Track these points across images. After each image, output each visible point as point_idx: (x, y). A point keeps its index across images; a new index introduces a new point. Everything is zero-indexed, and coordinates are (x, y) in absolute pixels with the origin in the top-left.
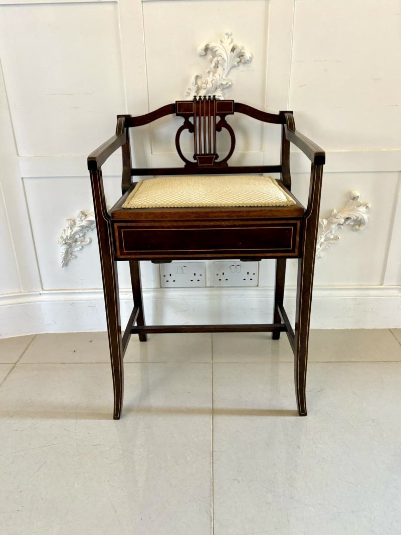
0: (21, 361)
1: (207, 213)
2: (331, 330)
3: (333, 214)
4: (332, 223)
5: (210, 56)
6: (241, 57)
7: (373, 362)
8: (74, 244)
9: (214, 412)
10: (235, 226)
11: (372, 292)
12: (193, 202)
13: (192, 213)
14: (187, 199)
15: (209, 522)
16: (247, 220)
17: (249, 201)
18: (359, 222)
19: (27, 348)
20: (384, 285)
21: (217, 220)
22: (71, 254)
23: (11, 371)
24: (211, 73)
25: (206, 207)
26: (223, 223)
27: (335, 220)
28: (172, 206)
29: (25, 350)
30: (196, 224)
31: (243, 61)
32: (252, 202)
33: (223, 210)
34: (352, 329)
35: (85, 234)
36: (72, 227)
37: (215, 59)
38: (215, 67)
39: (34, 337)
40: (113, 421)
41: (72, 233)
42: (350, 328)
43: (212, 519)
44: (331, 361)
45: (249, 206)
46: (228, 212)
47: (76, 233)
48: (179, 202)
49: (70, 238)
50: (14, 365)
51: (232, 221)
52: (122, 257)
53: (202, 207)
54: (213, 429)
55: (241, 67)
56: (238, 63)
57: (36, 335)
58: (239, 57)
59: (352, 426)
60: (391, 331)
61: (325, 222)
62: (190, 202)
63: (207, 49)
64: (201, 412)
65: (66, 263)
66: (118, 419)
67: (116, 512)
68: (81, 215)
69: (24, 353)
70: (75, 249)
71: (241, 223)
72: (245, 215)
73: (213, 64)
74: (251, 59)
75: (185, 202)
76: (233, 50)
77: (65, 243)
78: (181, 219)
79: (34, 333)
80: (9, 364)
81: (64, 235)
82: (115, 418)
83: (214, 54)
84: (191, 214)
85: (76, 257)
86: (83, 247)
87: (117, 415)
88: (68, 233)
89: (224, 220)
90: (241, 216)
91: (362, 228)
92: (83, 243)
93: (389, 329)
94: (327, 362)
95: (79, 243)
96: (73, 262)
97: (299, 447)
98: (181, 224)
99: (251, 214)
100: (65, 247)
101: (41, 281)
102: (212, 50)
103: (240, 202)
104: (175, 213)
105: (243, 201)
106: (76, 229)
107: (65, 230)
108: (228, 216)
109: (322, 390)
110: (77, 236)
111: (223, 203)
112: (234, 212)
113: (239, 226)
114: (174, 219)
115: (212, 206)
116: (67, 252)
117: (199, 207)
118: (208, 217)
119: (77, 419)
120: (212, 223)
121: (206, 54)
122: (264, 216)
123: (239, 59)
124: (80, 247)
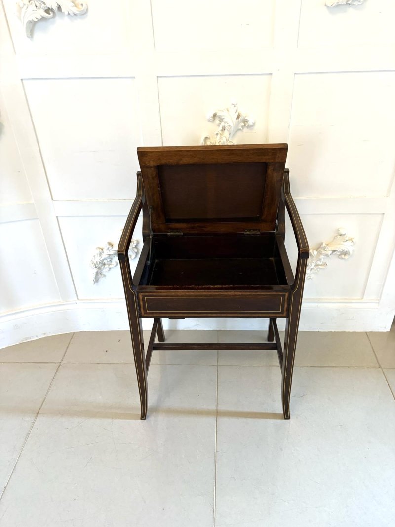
0: (64, 361)
2: (317, 332)
3: (322, 247)
4: (321, 254)
5: (217, 121)
6: (246, 122)
7: (348, 367)
8: (102, 267)
9: (218, 414)
11: (353, 305)
15: (212, 514)
18: (345, 253)
19: (68, 347)
20: (364, 299)
22: (101, 274)
23: (57, 370)
24: (219, 136)
27: (324, 252)
29: (67, 349)
31: (247, 126)
34: (335, 332)
35: (112, 259)
36: (100, 255)
37: (223, 124)
38: (222, 131)
39: (73, 335)
40: (140, 421)
41: (101, 260)
42: (333, 331)
43: (214, 511)
44: (315, 366)
47: (104, 259)
49: (100, 263)
50: (58, 364)
52: (146, 315)
54: (217, 431)
55: (245, 130)
56: (242, 127)
57: (74, 333)
58: (244, 122)
59: (324, 431)
60: (367, 334)
61: (315, 252)
63: (215, 115)
64: (208, 413)
65: (96, 280)
66: (145, 419)
67: (145, 502)
68: (108, 246)
69: (66, 351)
70: (104, 270)
73: (221, 128)
74: (254, 124)
76: (238, 118)
77: (96, 267)
79: (72, 332)
80: (55, 363)
81: (93, 260)
82: (141, 419)
83: (221, 120)
85: (105, 276)
86: (110, 268)
87: (144, 417)
88: (98, 259)
91: (347, 257)
92: (110, 266)
93: (366, 332)
94: (311, 367)
95: (106, 266)
96: (102, 280)
97: (282, 450)
100: (96, 270)
101: (76, 293)
102: (219, 117)
106: (104, 256)
107: (95, 256)
109: (304, 395)
110: (105, 261)
116: (97, 273)
119: (112, 419)
121: (214, 119)
123: (243, 124)
124: (108, 269)
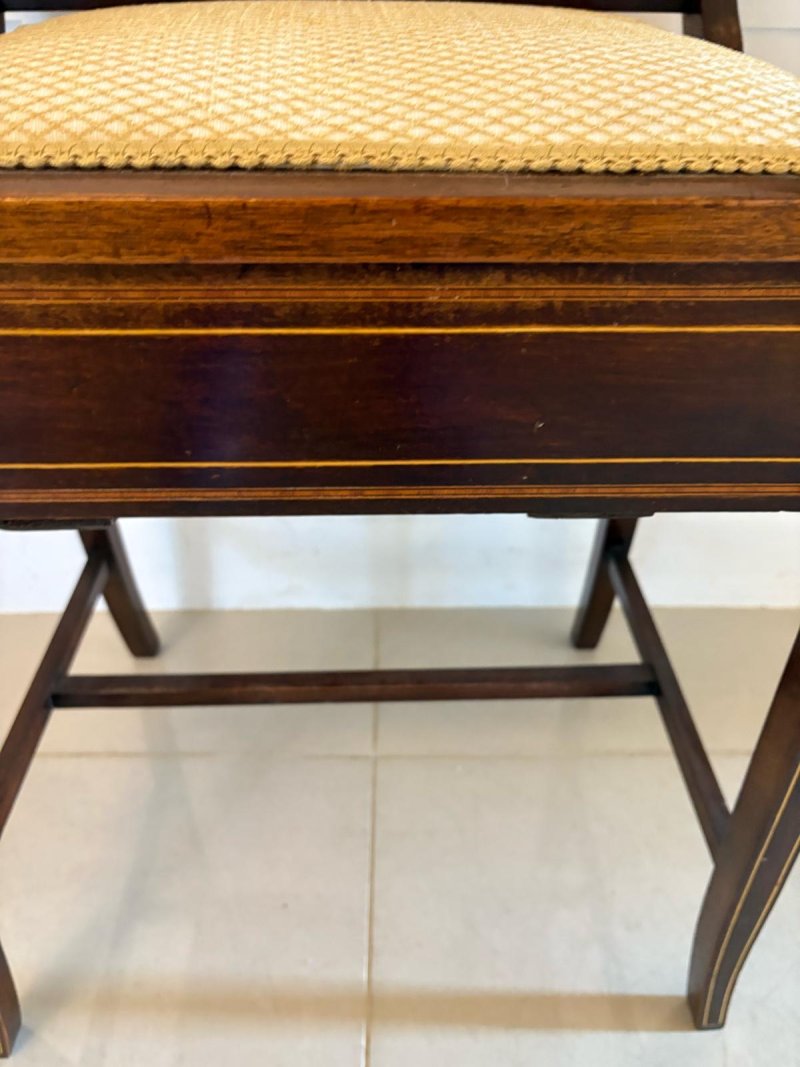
1: (315, 214)
10: (513, 315)
12: (220, 126)
13: (207, 213)
14: (179, 104)
16: (610, 272)
17: (616, 129)
21: (391, 270)
25: (312, 171)
26: (434, 293)
28: (32, 161)
30: (244, 293)
32: (636, 138)
33: (438, 195)
45: (621, 165)
46: (473, 213)
48: (116, 127)
51: (500, 275)
53: (285, 170)
62: (198, 133)
71: (557, 292)
72: (592, 235)
75: (158, 129)
78: (127, 259)
84: (198, 225)
89: (440, 270)
90: (563, 243)
98: (133, 294)
99: (643, 231)
103: (556, 138)
104: (77, 216)
105: (576, 129)
108: (470, 242)
111: (437, 140)
112: (519, 211)
113: (546, 314)
114: (77, 259)
115: (353, 159)
117: (259, 168)
118: (322, 246)
120: (355, 294)
122: (735, 249)
